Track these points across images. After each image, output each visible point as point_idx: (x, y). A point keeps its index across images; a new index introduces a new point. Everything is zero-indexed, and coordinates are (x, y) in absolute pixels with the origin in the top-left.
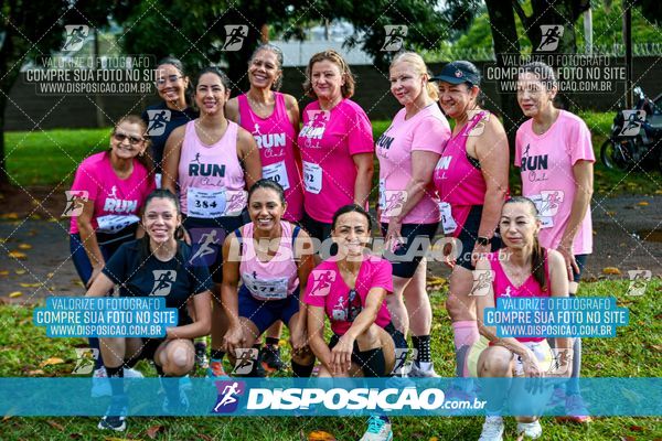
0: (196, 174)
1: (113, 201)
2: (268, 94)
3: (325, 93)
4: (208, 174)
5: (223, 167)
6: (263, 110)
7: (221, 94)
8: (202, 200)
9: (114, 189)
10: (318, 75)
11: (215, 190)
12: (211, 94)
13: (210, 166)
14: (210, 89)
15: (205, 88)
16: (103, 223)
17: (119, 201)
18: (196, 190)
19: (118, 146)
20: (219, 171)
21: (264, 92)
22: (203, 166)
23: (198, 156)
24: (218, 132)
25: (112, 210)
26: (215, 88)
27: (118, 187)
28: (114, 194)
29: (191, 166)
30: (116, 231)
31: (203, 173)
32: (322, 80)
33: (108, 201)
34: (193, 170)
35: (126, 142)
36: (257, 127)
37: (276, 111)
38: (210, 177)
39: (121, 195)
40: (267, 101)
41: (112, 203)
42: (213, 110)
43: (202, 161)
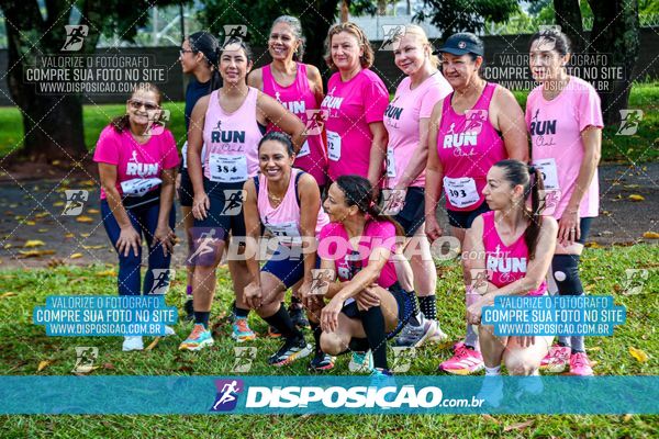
0: (218, 141)
1: (134, 165)
2: (290, 65)
3: (344, 64)
4: (229, 140)
5: (243, 133)
6: (285, 80)
7: (243, 65)
8: (222, 165)
9: (134, 154)
10: (336, 47)
11: (236, 155)
12: (234, 64)
13: (230, 132)
14: (233, 60)
15: (228, 59)
16: (127, 187)
17: (140, 165)
18: (217, 156)
19: (135, 113)
20: (240, 137)
21: (286, 63)
22: (224, 133)
23: (219, 123)
24: (238, 100)
25: (134, 174)
26: (238, 59)
27: (138, 151)
28: (135, 158)
29: (213, 133)
30: (141, 194)
31: (224, 140)
32: (340, 51)
33: (130, 165)
34: (216, 137)
35: (143, 109)
36: (278, 95)
37: (297, 80)
38: (231, 143)
39: (142, 159)
40: (289, 71)
41: (133, 167)
42: (235, 80)
43: (223, 128)
